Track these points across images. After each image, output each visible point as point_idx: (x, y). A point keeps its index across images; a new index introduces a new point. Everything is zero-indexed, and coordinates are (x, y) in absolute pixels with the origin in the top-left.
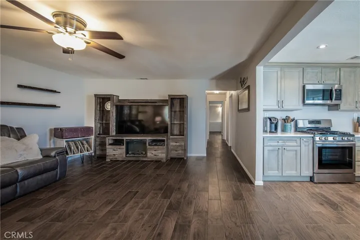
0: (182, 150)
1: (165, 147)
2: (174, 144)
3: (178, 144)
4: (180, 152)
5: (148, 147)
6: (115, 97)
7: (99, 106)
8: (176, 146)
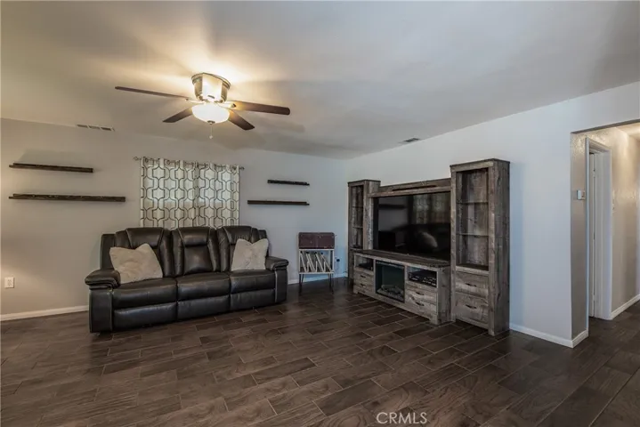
0: (483, 307)
1: (436, 289)
2: (464, 287)
3: (472, 289)
4: (479, 310)
5: (407, 282)
6: (371, 183)
7: (354, 201)
8: (468, 292)
